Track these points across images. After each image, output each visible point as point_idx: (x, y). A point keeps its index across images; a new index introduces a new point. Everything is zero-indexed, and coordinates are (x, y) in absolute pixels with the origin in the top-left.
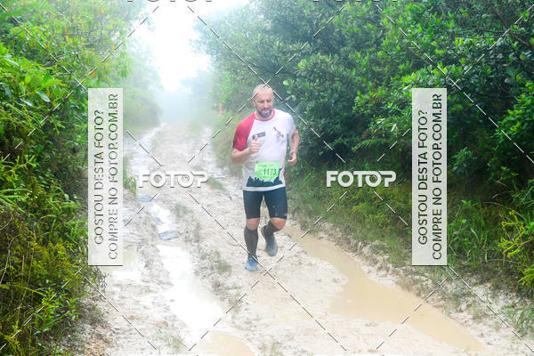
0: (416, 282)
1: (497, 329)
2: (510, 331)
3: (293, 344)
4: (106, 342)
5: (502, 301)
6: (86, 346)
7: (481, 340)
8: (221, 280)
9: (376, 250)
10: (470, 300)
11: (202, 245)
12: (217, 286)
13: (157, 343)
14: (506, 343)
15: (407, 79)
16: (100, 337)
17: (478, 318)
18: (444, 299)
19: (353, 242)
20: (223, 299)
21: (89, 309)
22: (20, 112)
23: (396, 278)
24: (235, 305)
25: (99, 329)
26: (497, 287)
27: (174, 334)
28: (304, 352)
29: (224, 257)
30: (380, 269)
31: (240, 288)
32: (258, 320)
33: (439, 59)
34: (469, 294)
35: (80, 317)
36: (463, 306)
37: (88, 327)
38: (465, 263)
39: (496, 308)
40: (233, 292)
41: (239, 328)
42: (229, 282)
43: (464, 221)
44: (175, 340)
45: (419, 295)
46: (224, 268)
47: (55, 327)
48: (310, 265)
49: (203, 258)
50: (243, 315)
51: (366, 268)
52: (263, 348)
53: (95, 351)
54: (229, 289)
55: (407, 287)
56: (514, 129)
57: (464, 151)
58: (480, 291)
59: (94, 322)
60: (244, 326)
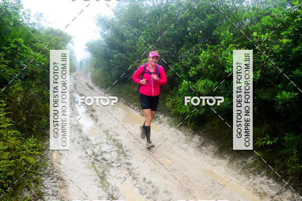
1: (165, 125)
2: (168, 126)
3: (112, 130)
5: (166, 118)
7: (161, 129)
8: (93, 114)
9: (134, 106)
12: (92, 115)
13: (75, 130)
14: (167, 129)
15: (143, 61)
17: (160, 123)
23: (140, 113)
24: (96, 120)
26: (165, 115)
27: (80, 128)
28: (115, 132)
31: (98, 116)
34: (158, 117)
39: (165, 120)
41: (97, 126)
42: (95, 114)
46: (94, 111)
47: (46, 126)
49: (88, 108)
50: (99, 123)
51: (132, 111)
52: (104, 131)
54: (95, 116)
56: (170, 74)
58: (161, 116)
60: (99, 126)
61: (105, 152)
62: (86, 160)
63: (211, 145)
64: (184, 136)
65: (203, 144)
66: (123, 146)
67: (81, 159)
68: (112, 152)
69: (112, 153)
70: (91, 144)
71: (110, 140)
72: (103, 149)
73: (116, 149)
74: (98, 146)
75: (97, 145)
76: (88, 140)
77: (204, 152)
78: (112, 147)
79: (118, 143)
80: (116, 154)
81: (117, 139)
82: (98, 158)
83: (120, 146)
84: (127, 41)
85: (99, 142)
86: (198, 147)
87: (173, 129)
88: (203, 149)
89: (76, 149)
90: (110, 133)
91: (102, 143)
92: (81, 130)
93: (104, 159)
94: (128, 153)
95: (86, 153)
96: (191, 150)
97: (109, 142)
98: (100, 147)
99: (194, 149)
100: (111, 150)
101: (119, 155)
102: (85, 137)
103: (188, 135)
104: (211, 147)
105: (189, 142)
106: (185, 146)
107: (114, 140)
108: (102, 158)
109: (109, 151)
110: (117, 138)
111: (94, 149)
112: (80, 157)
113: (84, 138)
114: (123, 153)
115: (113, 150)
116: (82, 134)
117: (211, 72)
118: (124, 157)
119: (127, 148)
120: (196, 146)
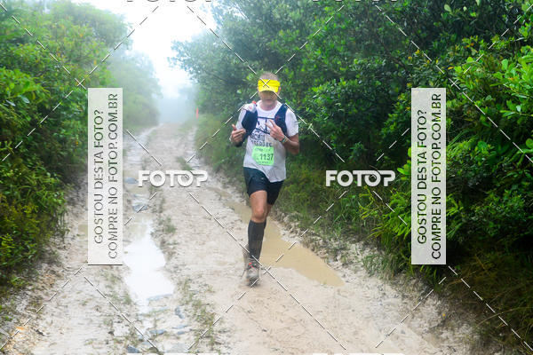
0: (312, 241)
1: (356, 271)
2: (363, 272)
3: (200, 280)
4: (58, 276)
5: (367, 252)
6: (40, 277)
7: (343, 279)
8: (166, 238)
9: (291, 219)
10: (344, 252)
11: (162, 214)
12: (163, 242)
13: (98, 279)
14: (358, 280)
15: (315, 89)
16: (53, 272)
17: (345, 264)
18: (327, 252)
19: (279, 213)
20: (164, 252)
21: (50, 254)
22: (7, 110)
23: (301, 239)
24: (170, 255)
25: (55, 268)
26: (366, 244)
27: (116, 273)
28: (206, 285)
29: (173, 223)
30: (292, 232)
31: (178, 244)
32: (184, 265)
33: (342, 75)
34: (344, 249)
35: (40, 258)
36: (338, 258)
37: (45, 266)
38: (350, 227)
39: (360, 257)
40: (172, 247)
42: (171, 241)
43: (354, 197)
44: (113, 276)
45: (313, 250)
46: (171, 230)
48: (240, 229)
49: (160, 224)
50: (174, 261)
51: (282, 232)
52: (180, 283)
53: (46, 281)
54: (169, 244)
55: (307, 245)
56: (392, 128)
57: (357, 145)
58: (354, 248)
59: (51, 262)
60: (172, 269)
61: (164, 333)
62: (105, 349)
63: (465, 326)
64: (399, 300)
65: (444, 323)
66: (217, 318)
67: (90, 347)
68: (183, 333)
69: (184, 337)
70: (132, 314)
71: (187, 303)
72: (161, 327)
73: (196, 325)
74: (152, 319)
75: (149, 316)
76: (128, 302)
77: (446, 344)
78: (186, 320)
79: (204, 311)
80: (193, 338)
81: (204, 301)
82: (139, 347)
83: (207, 320)
84: (281, 33)
85: (158, 309)
86: (432, 330)
87: (375, 281)
88: (443, 336)
89: (86, 322)
90: (194, 287)
91: (165, 311)
92: (116, 279)
93: (154, 350)
94: (222, 338)
95: (111, 333)
96: (413, 339)
97: (182, 309)
98: (156, 321)
99: (421, 334)
100: (183, 330)
101: (197, 342)
102: (120, 294)
103: (411, 299)
104: (465, 331)
105: (410, 316)
106: (400, 327)
107: (197, 305)
108: (151, 349)
109: (175, 331)
110: (209, 298)
111: (137, 325)
112: (90, 342)
113: (116, 298)
114: (208, 337)
115: (187, 329)
116: (116, 289)
117: (482, 118)
118: (209, 347)
119: (226, 326)
120: (426, 326)
